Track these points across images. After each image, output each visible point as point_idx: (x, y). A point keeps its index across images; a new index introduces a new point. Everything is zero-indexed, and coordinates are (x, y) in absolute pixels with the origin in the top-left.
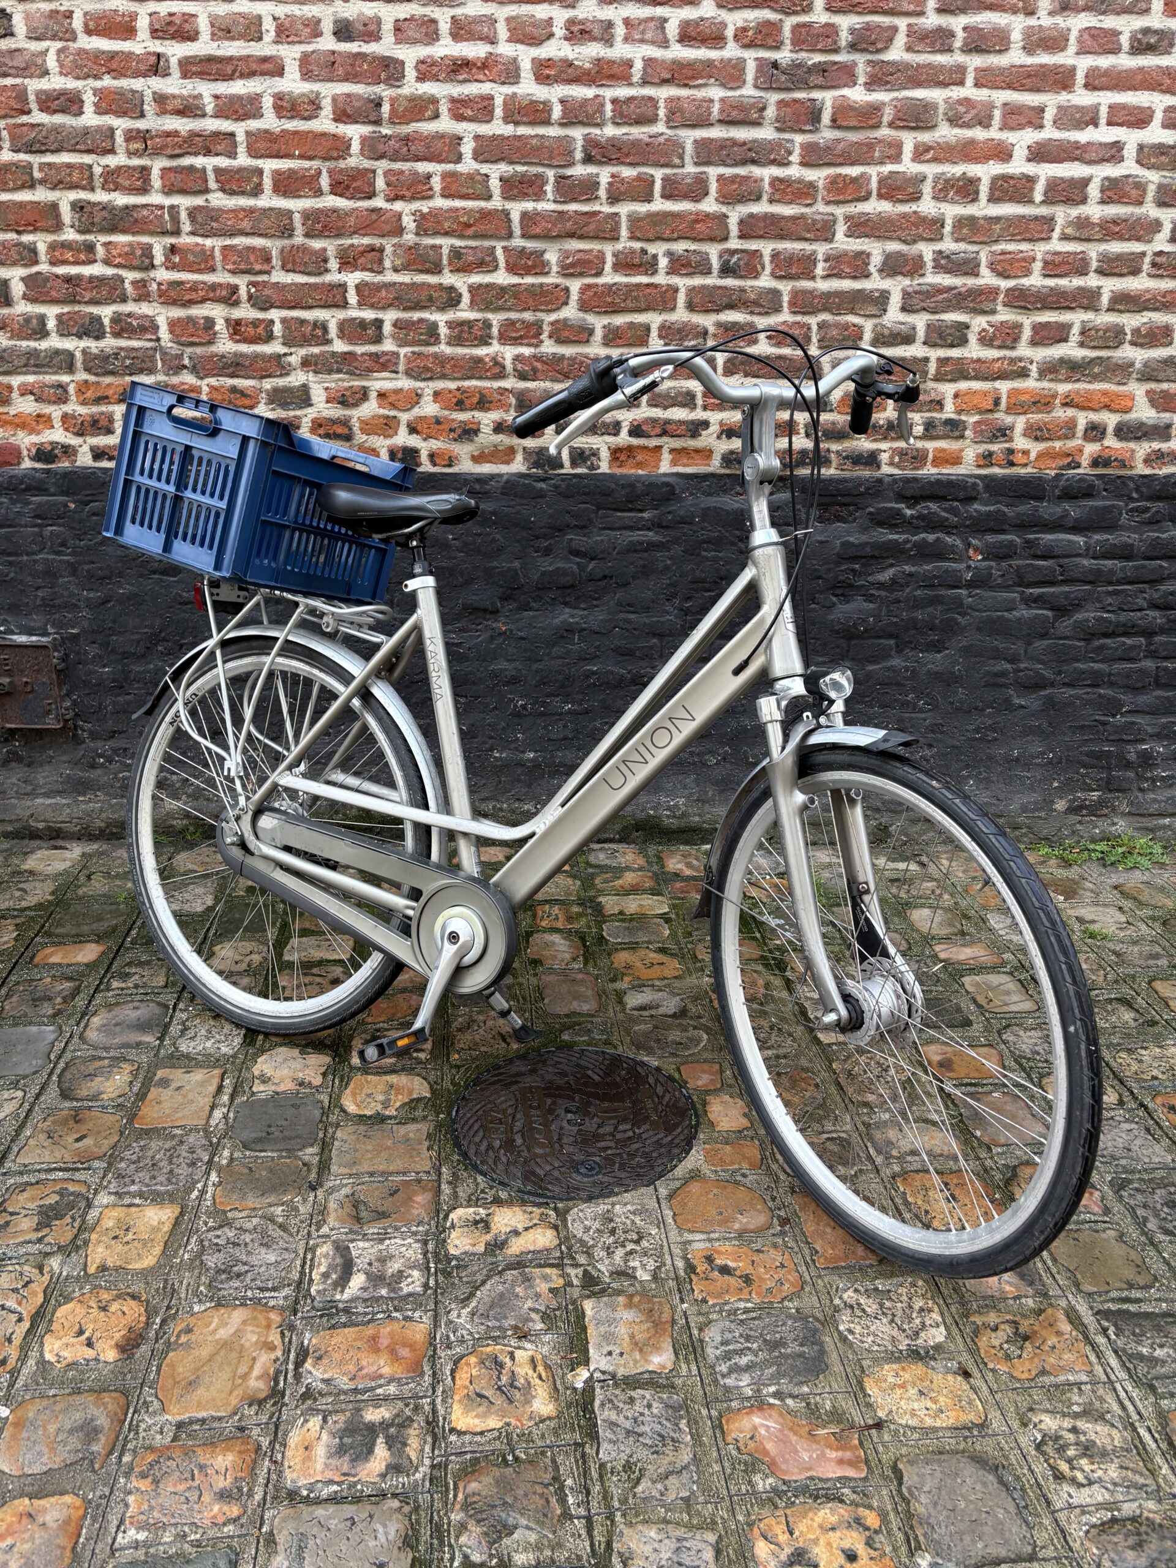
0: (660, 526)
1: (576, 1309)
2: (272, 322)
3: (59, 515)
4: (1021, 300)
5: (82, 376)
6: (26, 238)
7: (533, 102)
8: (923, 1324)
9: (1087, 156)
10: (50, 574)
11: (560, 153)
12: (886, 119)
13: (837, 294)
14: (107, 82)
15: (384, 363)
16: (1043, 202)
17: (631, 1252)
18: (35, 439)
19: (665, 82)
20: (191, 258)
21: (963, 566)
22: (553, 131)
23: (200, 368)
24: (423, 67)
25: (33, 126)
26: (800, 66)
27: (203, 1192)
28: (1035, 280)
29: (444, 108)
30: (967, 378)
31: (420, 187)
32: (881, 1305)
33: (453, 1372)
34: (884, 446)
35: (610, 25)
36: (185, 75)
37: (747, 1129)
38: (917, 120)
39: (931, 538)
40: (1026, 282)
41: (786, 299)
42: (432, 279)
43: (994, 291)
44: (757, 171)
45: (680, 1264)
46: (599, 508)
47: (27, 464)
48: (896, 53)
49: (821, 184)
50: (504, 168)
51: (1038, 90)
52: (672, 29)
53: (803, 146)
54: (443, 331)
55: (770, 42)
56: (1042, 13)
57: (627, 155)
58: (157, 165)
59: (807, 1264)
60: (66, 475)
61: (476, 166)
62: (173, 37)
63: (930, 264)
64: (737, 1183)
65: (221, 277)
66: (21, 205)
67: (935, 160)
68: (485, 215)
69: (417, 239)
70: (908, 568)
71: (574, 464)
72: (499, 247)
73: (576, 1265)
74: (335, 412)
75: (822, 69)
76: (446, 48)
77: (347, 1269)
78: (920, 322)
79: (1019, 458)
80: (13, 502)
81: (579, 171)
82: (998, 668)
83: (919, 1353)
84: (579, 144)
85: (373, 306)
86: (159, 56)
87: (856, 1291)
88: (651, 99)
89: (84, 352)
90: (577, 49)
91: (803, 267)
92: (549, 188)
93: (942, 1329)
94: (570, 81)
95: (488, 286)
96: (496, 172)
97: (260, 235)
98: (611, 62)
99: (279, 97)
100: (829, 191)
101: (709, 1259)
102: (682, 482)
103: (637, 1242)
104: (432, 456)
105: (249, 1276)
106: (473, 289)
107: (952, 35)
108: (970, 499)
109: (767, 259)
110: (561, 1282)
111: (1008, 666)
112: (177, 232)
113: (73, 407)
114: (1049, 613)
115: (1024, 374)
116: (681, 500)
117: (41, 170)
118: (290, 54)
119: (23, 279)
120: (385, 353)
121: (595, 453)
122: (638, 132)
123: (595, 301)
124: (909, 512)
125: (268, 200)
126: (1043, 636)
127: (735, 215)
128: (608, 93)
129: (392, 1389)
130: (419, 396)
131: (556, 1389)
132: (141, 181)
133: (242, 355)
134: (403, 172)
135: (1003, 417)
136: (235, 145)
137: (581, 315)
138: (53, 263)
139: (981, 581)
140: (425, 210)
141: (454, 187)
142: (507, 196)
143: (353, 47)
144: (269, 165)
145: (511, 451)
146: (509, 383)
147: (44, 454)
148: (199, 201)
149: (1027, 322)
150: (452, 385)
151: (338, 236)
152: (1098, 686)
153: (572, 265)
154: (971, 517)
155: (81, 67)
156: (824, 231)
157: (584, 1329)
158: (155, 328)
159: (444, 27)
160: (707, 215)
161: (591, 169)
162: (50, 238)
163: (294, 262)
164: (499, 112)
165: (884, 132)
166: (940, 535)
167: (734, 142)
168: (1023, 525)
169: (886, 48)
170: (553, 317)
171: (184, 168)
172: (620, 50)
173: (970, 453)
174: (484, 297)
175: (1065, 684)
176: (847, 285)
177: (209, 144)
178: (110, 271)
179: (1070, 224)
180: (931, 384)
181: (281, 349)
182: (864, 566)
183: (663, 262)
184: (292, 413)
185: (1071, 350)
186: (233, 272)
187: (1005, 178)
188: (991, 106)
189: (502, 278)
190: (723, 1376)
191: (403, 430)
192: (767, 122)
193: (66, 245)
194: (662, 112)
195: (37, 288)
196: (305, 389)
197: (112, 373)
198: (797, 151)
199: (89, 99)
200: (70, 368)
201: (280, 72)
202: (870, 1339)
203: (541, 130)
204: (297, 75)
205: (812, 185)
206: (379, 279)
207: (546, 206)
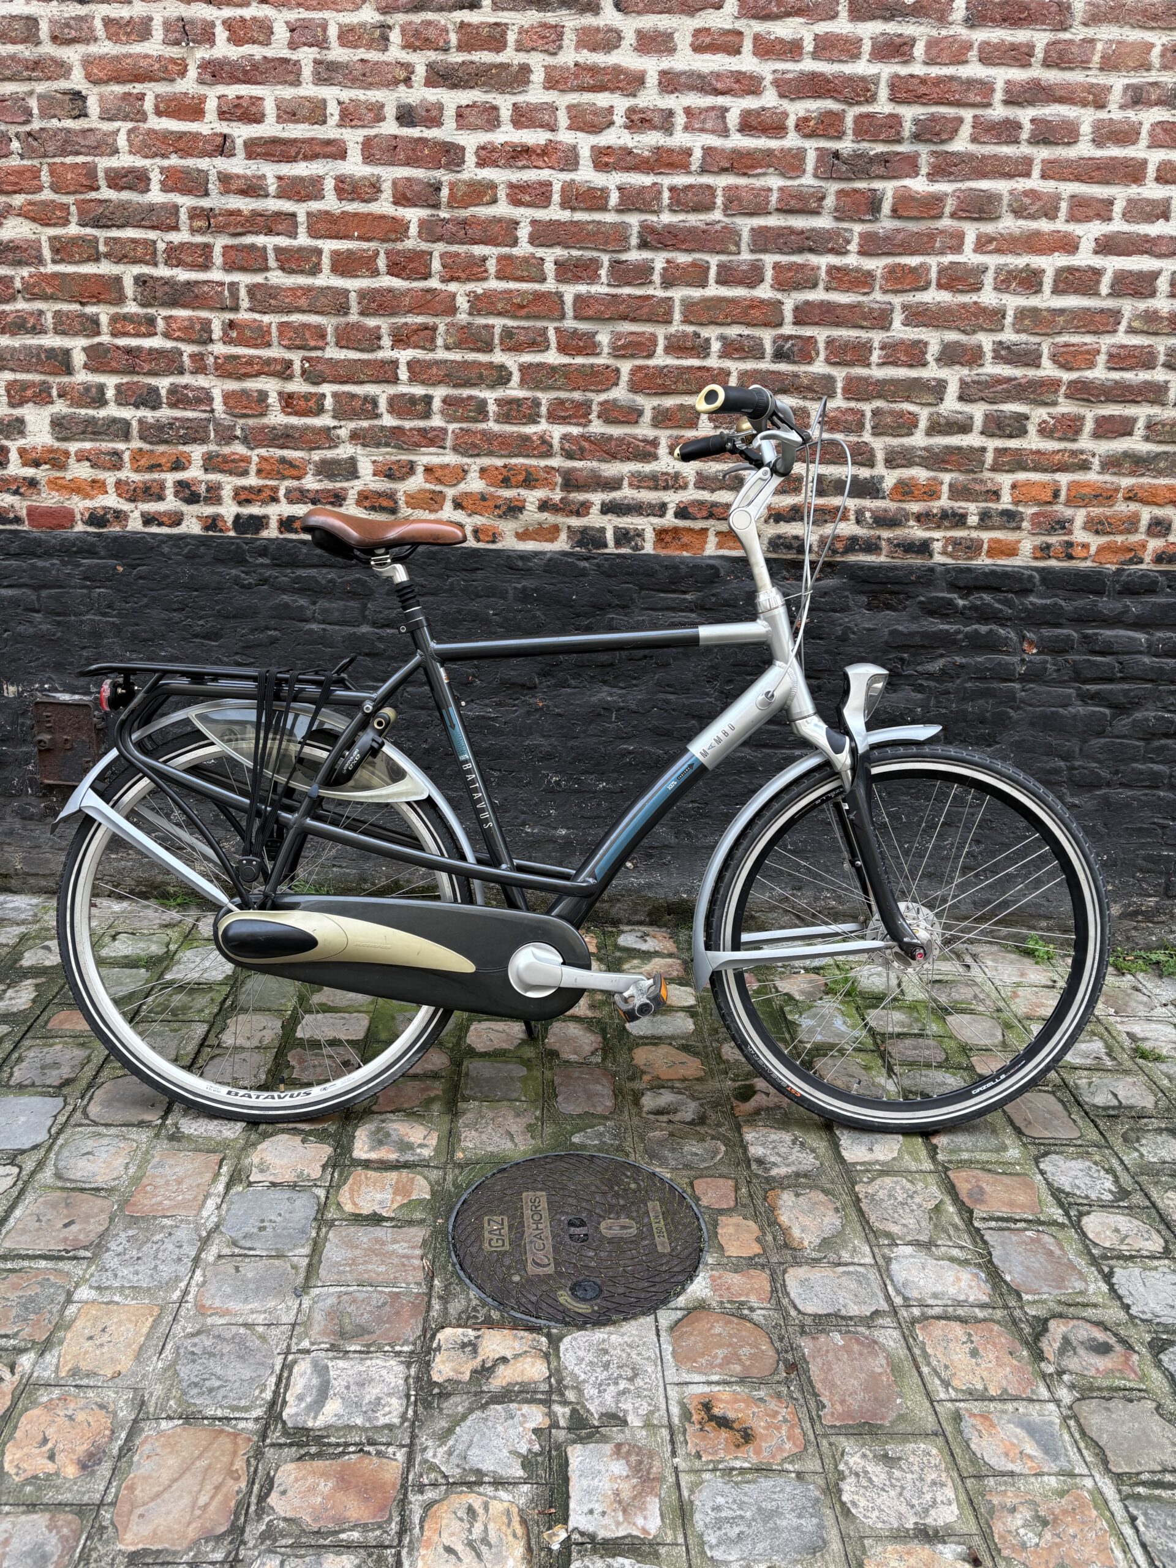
0: (703, 608)
1: (559, 1456)
2: (324, 396)
3: (107, 578)
4: (1083, 392)
5: (136, 444)
6: (90, 310)
7: (590, 189)
8: (934, 1502)
9: (1156, 249)
10: (96, 635)
11: (616, 238)
12: (948, 210)
13: (893, 382)
14: (174, 161)
15: (432, 439)
16: (1109, 295)
17: (624, 1392)
18: (89, 503)
19: (724, 170)
20: (248, 333)
21: (1016, 659)
22: (609, 218)
23: (251, 439)
24: (483, 153)
25: (101, 201)
26: (861, 156)
27: (186, 1293)
28: (1099, 373)
29: (502, 194)
30: (1025, 469)
31: (475, 270)
32: (890, 1476)
33: (422, 1520)
34: (937, 535)
35: (670, 113)
36: (249, 157)
37: (758, 1255)
38: (981, 211)
39: (983, 629)
40: (1089, 374)
41: (840, 385)
42: (482, 358)
43: (1055, 384)
44: (814, 260)
45: (675, 1410)
46: (642, 587)
47: (80, 527)
48: (961, 144)
49: (879, 273)
50: (559, 252)
51: (1108, 183)
52: (733, 119)
53: (862, 236)
54: (492, 408)
55: (832, 132)
56: (1113, 106)
57: (683, 241)
58: (219, 243)
59: (811, 1419)
60: (116, 539)
61: (531, 249)
62: (240, 119)
63: (989, 355)
64: (743, 1317)
65: (275, 352)
66: (86, 277)
67: (998, 251)
68: (539, 296)
69: (470, 319)
70: (959, 660)
71: (618, 544)
72: (551, 327)
73: (565, 1403)
74: (381, 485)
75: (884, 160)
76: (507, 135)
77: (323, 1393)
78: (978, 412)
79: (1078, 551)
80: (64, 564)
81: (634, 256)
82: (1051, 765)
83: (927, 1535)
84: (635, 231)
85: (423, 383)
86: (225, 137)
87: (864, 1456)
88: (709, 187)
89: (141, 421)
90: (637, 137)
91: (858, 354)
92: (603, 272)
93: (954, 1507)
94: (628, 169)
95: (540, 366)
96: (550, 255)
97: (317, 313)
98: (670, 151)
99: (340, 180)
100: (887, 280)
101: (707, 1407)
102: (726, 564)
103: (631, 1380)
104: (476, 532)
105: (222, 1392)
106: (524, 369)
107: (1019, 126)
108: (1026, 591)
109: (821, 346)
110: (547, 1422)
111: (1062, 764)
112: (236, 309)
113: (127, 474)
114: (1107, 711)
115: (1085, 466)
116: (725, 583)
117: (106, 244)
118: (353, 138)
119: (84, 349)
120: (433, 429)
121: (640, 534)
122: (694, 220)
123: (644, 382)
124: (961, 602)
125: (326, 279)
126: (1100, 734)
127: (790, 302)
128: (667, 181)
129: (355, 1535)
130: (465, 472)
131: (529, 1549)
132: (202, 258)
133: (293, 427)
134: (458, 255)
135: (1061, 510)
136: (295, 225)
137: (631, 396)
138: (114, 335)
139: (1035, 675)
140: (480, 291)
141: (508, 269)
142: (561, 278)
143: (415, 132)
144: (329, 246)
145: (555, 529)
146: (556, 462)
147: (96, 519)
148: (259, 279)
149: (1090, 415)
150: (499, 462)
151: (392, 315)
152: (1157, 788)
153: (624, 347)
154: (1026, 610)
155: (149, 147)
156: (881, 319)
157: (566, 1480)
158: (210, 399)
159: (505, 114)
160: (762, 302)
161: (646, 255)
162: (113, 310)
163: (348, 339)
164: (556, 198)
165: (946, 223)
166: (994, 627)
167: (791, 231)
168: (1080, 620)
169: (951, 139)
170: (603, 397)
171: (245, 246)
172: (680, 139)
173: (1027, 545)
174: (533, 376)
175: (1122, 785)
176: (902, 373)
177: (271, 223)
178: (169, 344)
179: (1138, 317)
180: (987, 475)
181: (331, 423)
182: (914, 655)
183: (716, 346)
184: (338, 485)
185: (1136, 444)
186: (288, 348)
187: (1071, 270)
188: (1057, 198)
189: (553, 357)
190: (711, 1547)
191: (448, 505)
192: (825, 212)
193: (126, 318)
194: (719, 201)
195: (98, 359)
196: (352, 461)
197: (166, 442)
198: (856, 240)
199: (155, 177)
200: (126, 437)
201: (342, 155)
202: (876, 1513)
203: (597, 216)
204: (360, 159)
205: (869, 275)
206: (430, 356)
207: (600, 289)
